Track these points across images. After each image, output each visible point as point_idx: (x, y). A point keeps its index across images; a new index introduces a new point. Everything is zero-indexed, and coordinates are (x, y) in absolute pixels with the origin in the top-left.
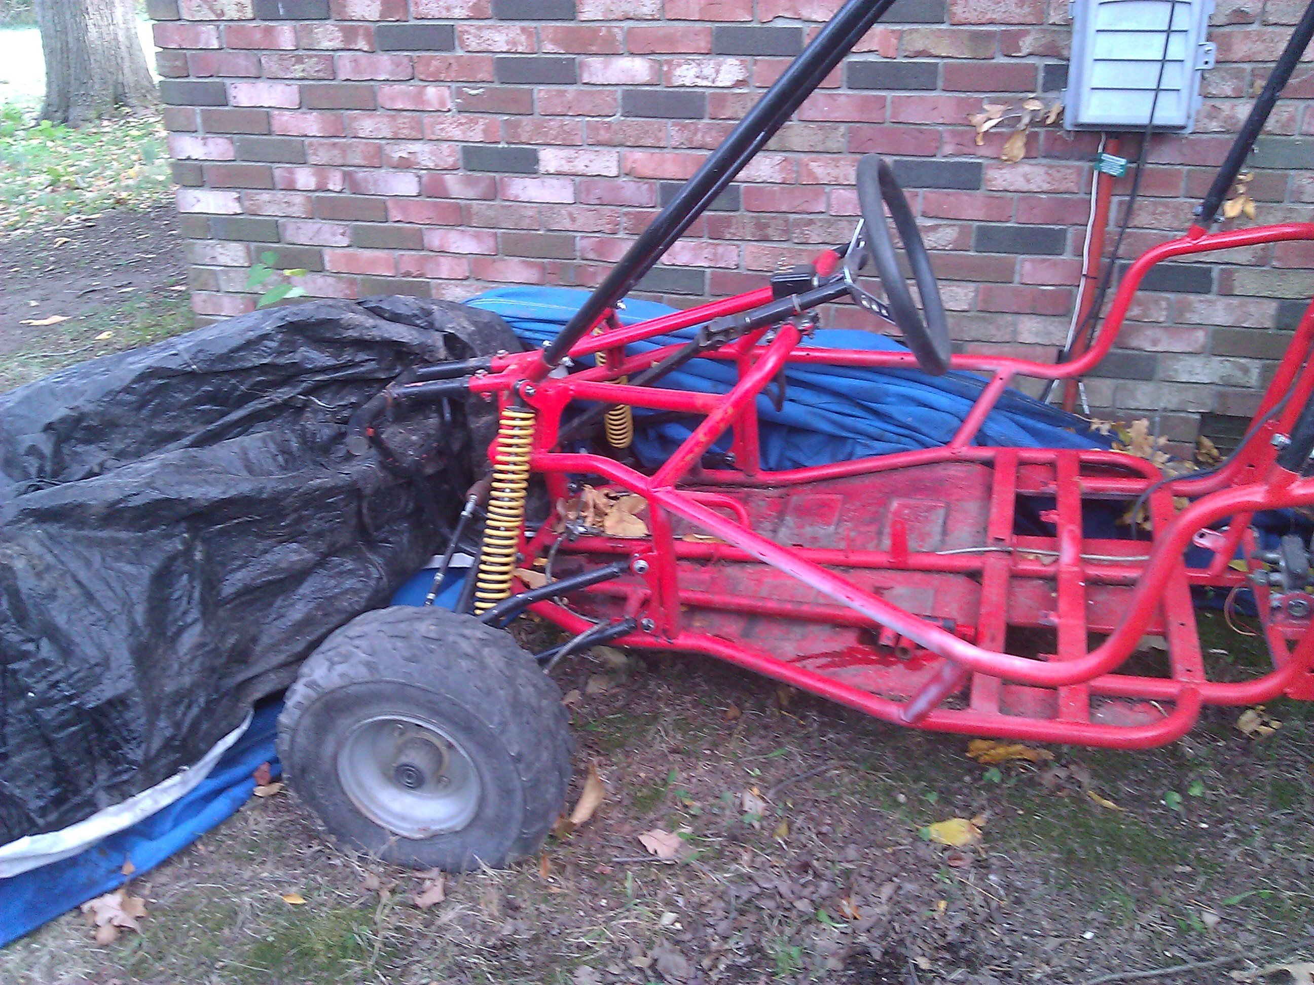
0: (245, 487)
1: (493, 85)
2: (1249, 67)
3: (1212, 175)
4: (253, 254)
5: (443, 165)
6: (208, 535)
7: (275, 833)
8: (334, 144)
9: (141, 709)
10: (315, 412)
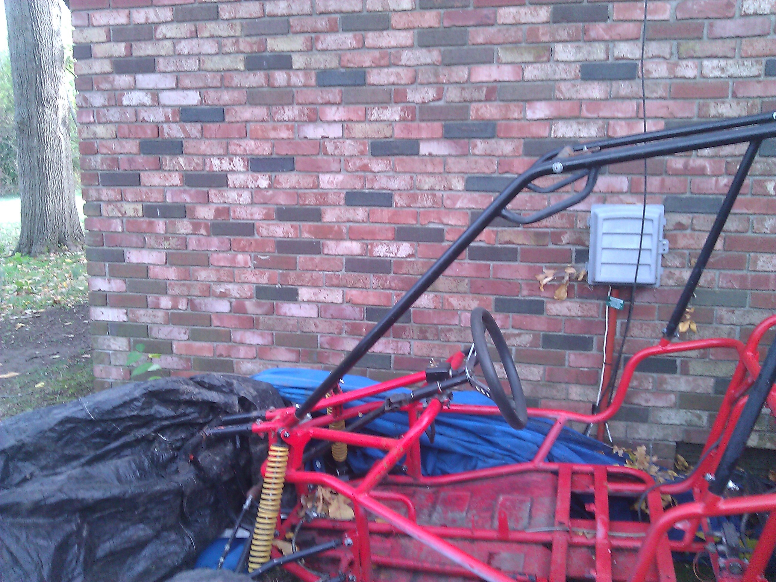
0: (116, 491)
1: (275, 254)
2: (687, 252)
3: (672, 308)
4: (132, 344)
5: (244, 296)
6: (91, 520)
8: (184, 285)
10: (160, 443)
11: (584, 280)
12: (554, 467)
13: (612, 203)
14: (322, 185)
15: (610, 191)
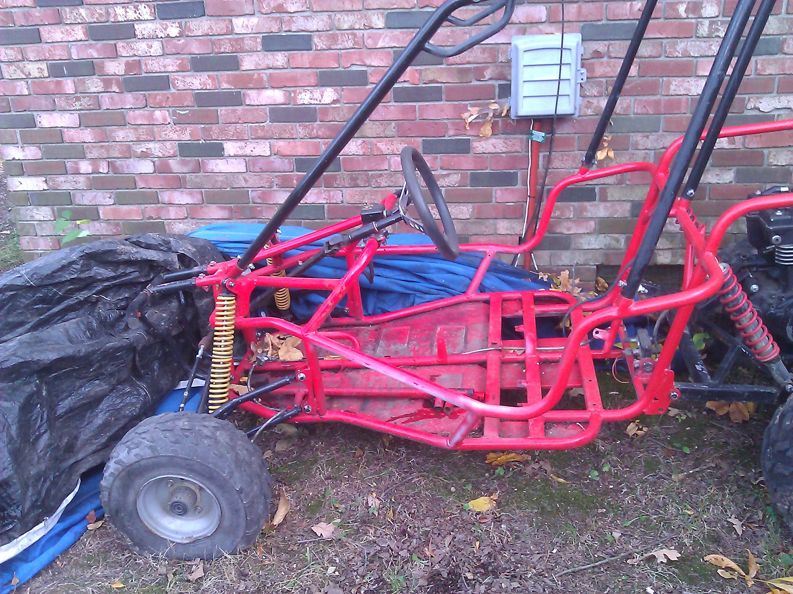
0: (70, 351)
1: (194, 108)
2: (604, 80)
3: (590, 137)
4: (56, 212)
5: (167, 154)
6: (48, 380)
7: (102, 550)
8: (102, 146)
9: (18, 486)
10: (104, 304)
11: (507, 115)
12: (485, 297)
13: (531, 34)
14: (237, 30)
15: (529, 22)
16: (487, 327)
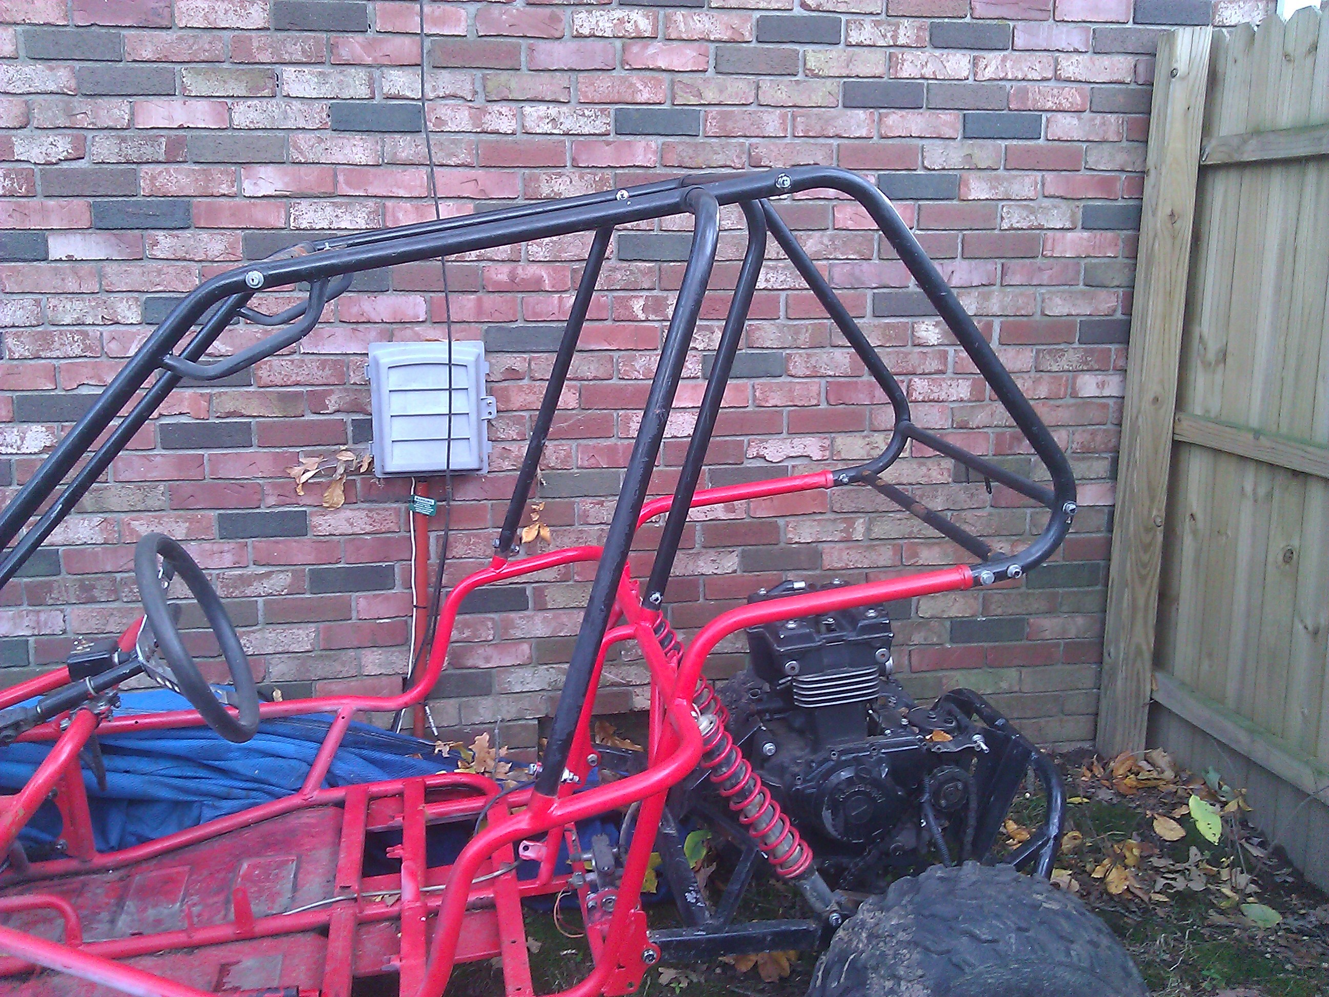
2: (525, 415)
11: (370, 471)
12: (337, 794)
13: (402, 340)
15: (398, 320)
16: (335, 854)
